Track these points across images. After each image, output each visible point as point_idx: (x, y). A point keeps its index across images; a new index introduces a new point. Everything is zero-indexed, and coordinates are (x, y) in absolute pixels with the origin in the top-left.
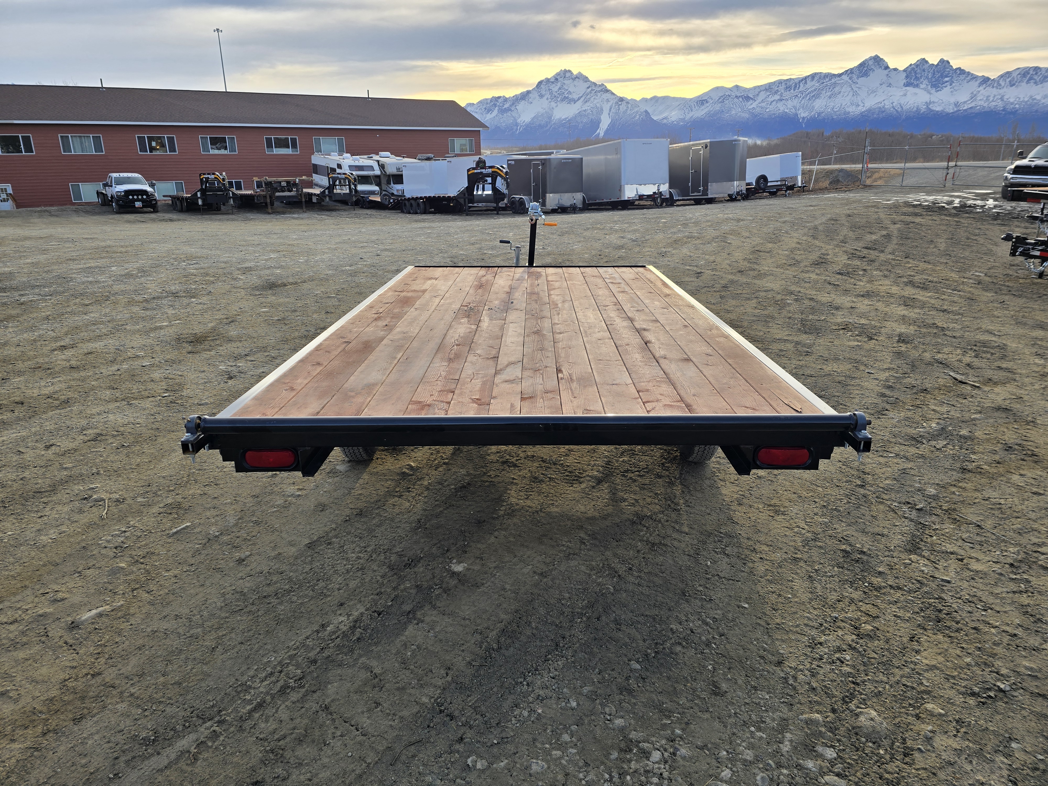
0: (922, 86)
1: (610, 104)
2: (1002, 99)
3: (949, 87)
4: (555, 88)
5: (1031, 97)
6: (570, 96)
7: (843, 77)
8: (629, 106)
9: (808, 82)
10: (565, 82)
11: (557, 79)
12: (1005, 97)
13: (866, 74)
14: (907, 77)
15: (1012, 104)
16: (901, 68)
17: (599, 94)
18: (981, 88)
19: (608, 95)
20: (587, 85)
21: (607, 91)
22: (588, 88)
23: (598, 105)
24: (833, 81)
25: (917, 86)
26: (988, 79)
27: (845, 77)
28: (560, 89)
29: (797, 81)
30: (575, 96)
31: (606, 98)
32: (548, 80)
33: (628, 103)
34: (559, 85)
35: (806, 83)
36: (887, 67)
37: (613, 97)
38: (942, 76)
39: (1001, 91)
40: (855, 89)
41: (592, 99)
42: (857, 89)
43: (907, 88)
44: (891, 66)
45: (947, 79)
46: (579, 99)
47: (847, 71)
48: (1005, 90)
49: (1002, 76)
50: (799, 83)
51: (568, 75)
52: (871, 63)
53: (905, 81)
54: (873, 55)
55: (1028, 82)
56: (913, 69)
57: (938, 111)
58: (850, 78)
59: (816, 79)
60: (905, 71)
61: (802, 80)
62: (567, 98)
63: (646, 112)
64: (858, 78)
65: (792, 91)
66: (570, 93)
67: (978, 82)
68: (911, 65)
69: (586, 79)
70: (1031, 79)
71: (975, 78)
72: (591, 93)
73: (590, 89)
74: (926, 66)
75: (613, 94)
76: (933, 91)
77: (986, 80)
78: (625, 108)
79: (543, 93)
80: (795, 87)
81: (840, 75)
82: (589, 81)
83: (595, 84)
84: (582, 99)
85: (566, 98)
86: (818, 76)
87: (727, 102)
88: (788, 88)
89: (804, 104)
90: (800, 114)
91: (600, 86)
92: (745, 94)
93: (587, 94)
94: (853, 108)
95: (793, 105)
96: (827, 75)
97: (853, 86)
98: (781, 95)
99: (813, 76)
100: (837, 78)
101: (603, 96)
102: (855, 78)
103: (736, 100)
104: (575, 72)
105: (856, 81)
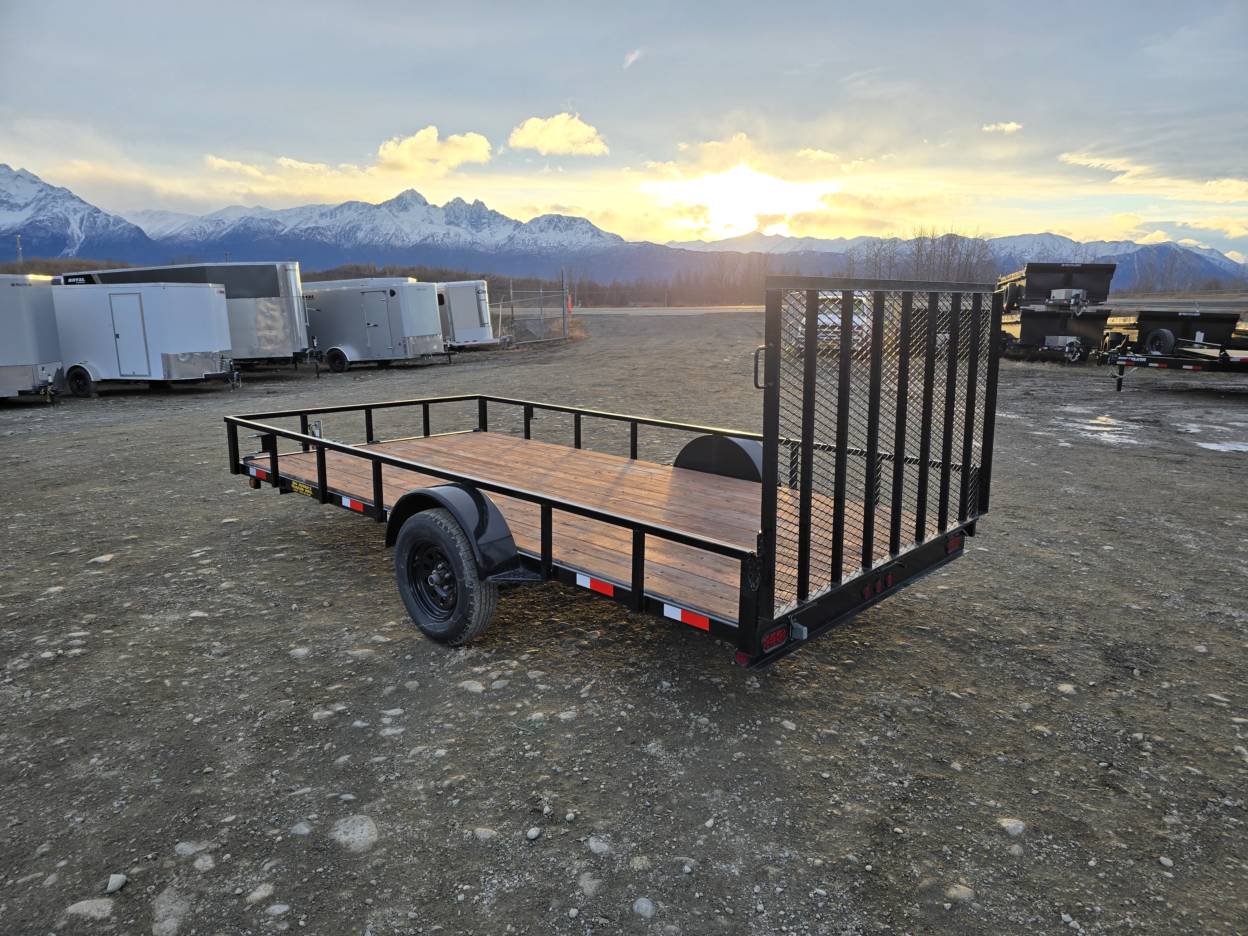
0: (463, 226)
1: (79, 215)
2: (535, 243)
3: (488, 229)
5: (559, 243)
6: (11, 200)
7: (382, 208)
8: (112, 220)
9: (345, 211)
12: (539, 242)
13: (405, 208)
14: (447, 215)
15: (545, 248)
16: (441, 205)
17: (60, 201)
18: (516, 232)
19: (76, 204)
20: (36, 188)
21: (73, 198)
22: (41, 191)
23: (60, 215)
24: (373, 212)
25: (458, 225)
26: (521, 223)
27: (385, 210)
29: (331, 208)
30: (21, 202)
31: (72, 207)
33: (106, 215)
35: (342, 212)
36: (426, 203)
37: (83, 206)
38: (480, 217)
39: (533, 236)
40: (397, 223)
42: (399, 224)
43: (449, 226)
44: (430, 202)
45: (484, 221)
46: (27, 205)
47: (385, 203)
48: (536, 235)
49: (531, 222)
50: (335, 209)
51: (3, 171)
52: (408, 197)
53: (445, 219)
54: (409, 189)
55: (554, 229)
56: (451, 208)
57: (482, 252)
58: (390, 211)
59: (353, 208)
60: (444, 208)
61: (338, 208)
62: (7, 202)
63: (138, 229)
64: (399, 211)
65: (328, 219)
66: (9, 195)
67: (513, 226)
68: (448, 203)
69: (34, 180)
70: (556, 226)
71: (508, 221)
72: (46, 198)
73: (43, 194)
74: (463, 206)
75: (82, 201)
76: (474, 232)
77: (518, 224)
78: (105, 222)
80: (332, 215)
81: (378, 207)
82: (41, 182)
83: (52, 188)
84: (33, 206)
86: (355, 205)
87: (251, 226)
88: (323, 215)
89: (344, 235)
90: (342, 245)
91: (60, 190)
92: (272, 217)
93: (40, 200)
94: (399, 243)
95: (332, 235)
96: (365, 205)
97: (394, 219)
98: (316, 222)
99: (349, 205)
100: (376, 210)
101: (68, 204)
102: (395, 213)
103: (262, 224)
104: (15, 168)
105: (396, 214)
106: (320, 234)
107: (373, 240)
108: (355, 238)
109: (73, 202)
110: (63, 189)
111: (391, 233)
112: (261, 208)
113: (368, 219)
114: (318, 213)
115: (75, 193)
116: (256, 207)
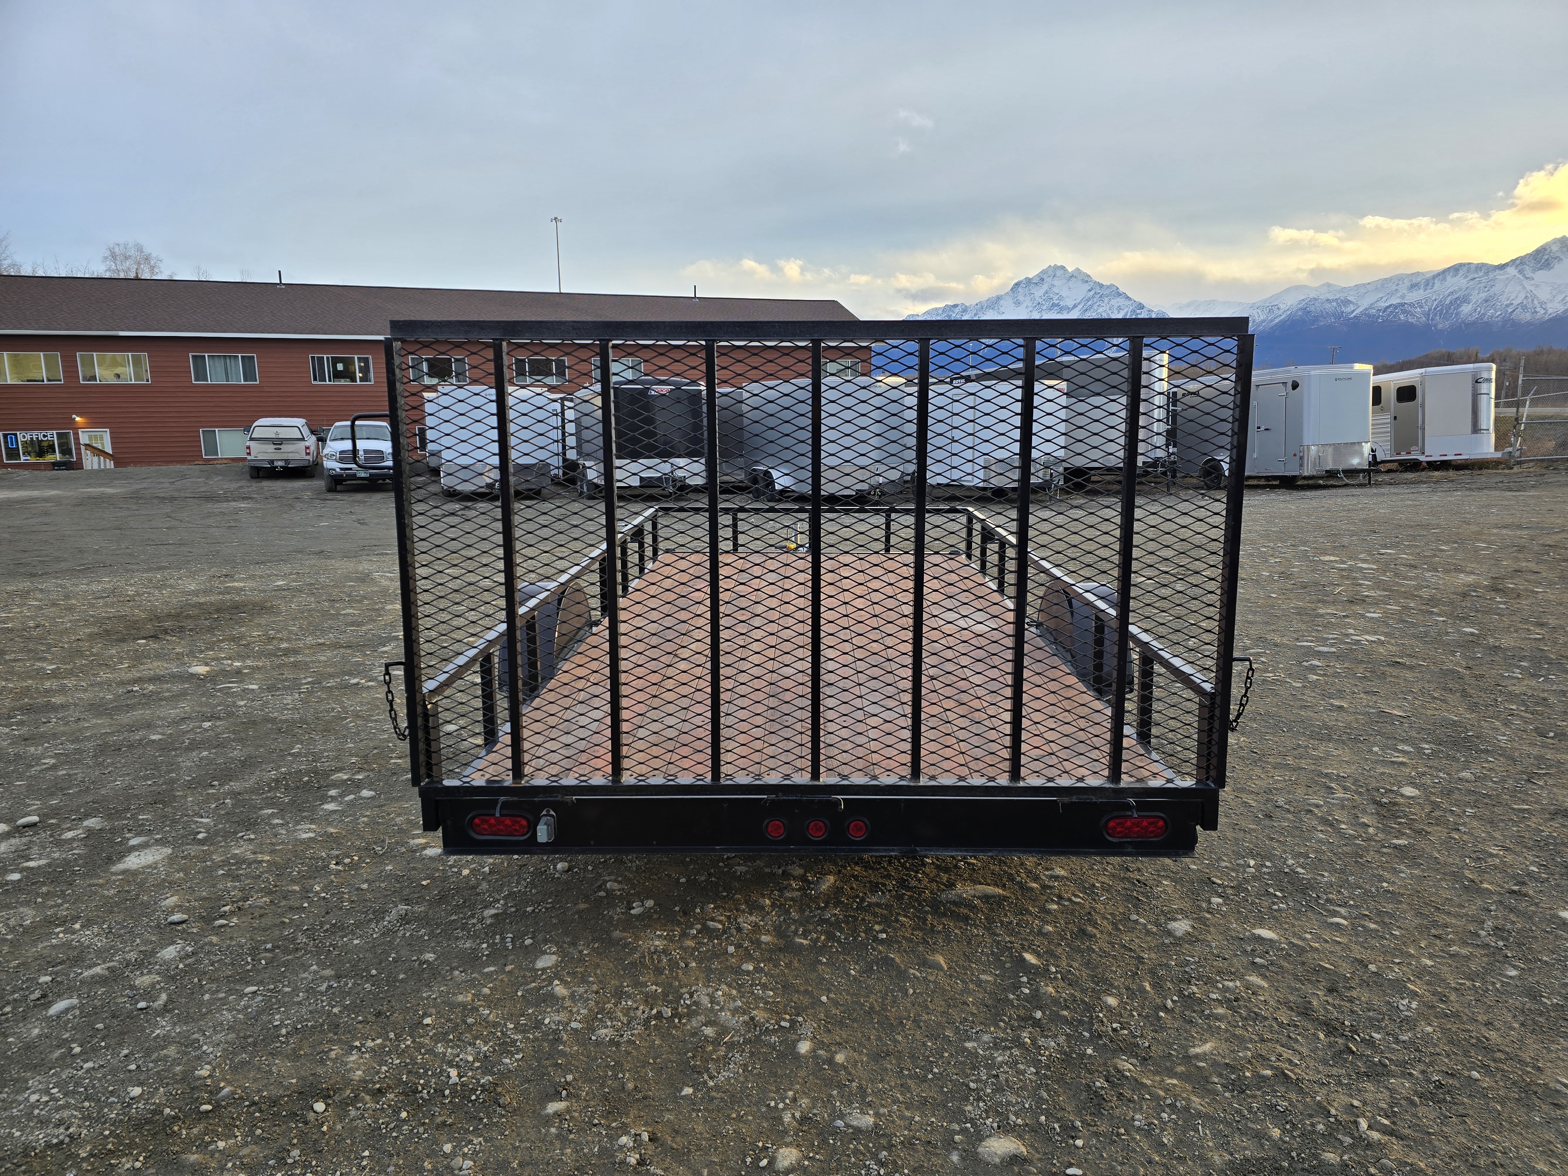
4: (1039, 292)
6: (1062, 303)
7: (1509, 269)
9: (1449, 278)
10: (1055, 283)
11: (1042, 279)
13: (1547, 265)
17: (1106, 300)
19: (1120, 301)
20: (1087, 287)
21: (1119, 294)
22: (1090, 290)
24: (1491, 276)
27: (1512, 271)
28: (1046, 292)
29: (1428, 276)
30: (1070, 304)
31: (1116, 305)
32: (1029, 281)
34: (1045, 287)
35: (1445, 279)
37: (1128, 303)
40: (1529, 288)
41: (1095, 307)
42: (1532, 288)
46: (1075, 306)
47: (1515, 260)
50: (1434, 277)
51: (1059, 273)
52: (1555, 248)
54: (1558, 237)
58: (1520, 272)
59: (1461, 273)
61: (1439, 274)
62: (1057, 305)
64: (1534, 270)
65: (1421, 291)
66: (1061, 298)
69: (1086, 279)
72: (1093, 297)
73: (1092, 292)
75: (1128, 298)
79: (1021, 298)
80: (1427, 285)
81: (1502, 267)
82: (1092, 281)
83: (1101, 286)
84: (1080, 306)
85: (1054, 305)
86: (1465, 269)
87: (1313, 309)
88: (1414, 286)
89: (1441, 310)
90: (1435, 326)
91: (1108, 287)
92: (1342, 296)
93: (1088, 301)
94: (1527, 317)
95: (1423, 313)
96: (1480, 267)
97: (1525, 282)
98: (1403, 297)
99: (1456, 269)
100: (1498, 272)
101: (1113, 302)
102: (1528, 272)
103: (1327, 306)
104: (1070, 269)
105: (1530, 275)
106: (1404, 312)
107: (1484, 314)
108: (1457, 314)
109: (1119, 299)
110: (1112, 285)
111: (1516, 303)
112: (1329, 285)
113: (1482, 285)
114: (1407, 283)
115: (1122, 290)
116: (1323, 285)
